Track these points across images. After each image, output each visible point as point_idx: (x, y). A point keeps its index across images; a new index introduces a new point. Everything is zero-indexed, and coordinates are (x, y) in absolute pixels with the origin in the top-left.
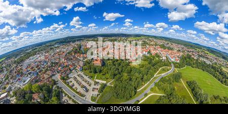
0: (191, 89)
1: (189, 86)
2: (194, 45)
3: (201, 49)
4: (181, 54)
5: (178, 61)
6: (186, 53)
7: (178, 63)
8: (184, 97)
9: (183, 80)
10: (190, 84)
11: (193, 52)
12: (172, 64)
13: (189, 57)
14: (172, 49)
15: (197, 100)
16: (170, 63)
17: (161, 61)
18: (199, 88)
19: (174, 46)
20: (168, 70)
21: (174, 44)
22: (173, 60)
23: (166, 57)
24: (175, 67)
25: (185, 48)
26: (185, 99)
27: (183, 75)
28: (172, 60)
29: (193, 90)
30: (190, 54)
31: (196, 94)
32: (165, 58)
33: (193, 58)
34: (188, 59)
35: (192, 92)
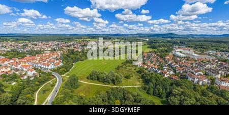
0: (96, 81)
1: (92, 79)
2: (71, 37)
3: (82, 38)
4: (59, 53)
5: (61, 64)
6: (66, 49)
7: (62, 67)
8: (98, 92)
9: (82, 79)
10: (91, 77)
11: (74, 45)
12: (53, 73)
13: (72, 52)
14: (39, 52)
15: (109, 83)
16: (49, 74)
17: (28, 81)
18: (102, 73)
19: (40, 45)
20: (53, 86)
21: (39, 43)
22: (51, 67)
23: (35, 69)
24: (61, 73)
25: (61, 44)
26: (101, 93)
27: (77, 75)
28: (49, 68)
29: (98, 79)
30: (71, 48)
31: (104, 80)
32: (34, 72)
33: (77, 51)
34: (72, 56)
35: (100, 81)
